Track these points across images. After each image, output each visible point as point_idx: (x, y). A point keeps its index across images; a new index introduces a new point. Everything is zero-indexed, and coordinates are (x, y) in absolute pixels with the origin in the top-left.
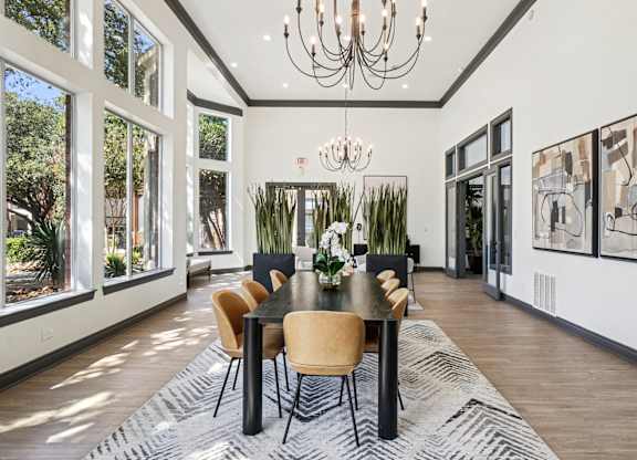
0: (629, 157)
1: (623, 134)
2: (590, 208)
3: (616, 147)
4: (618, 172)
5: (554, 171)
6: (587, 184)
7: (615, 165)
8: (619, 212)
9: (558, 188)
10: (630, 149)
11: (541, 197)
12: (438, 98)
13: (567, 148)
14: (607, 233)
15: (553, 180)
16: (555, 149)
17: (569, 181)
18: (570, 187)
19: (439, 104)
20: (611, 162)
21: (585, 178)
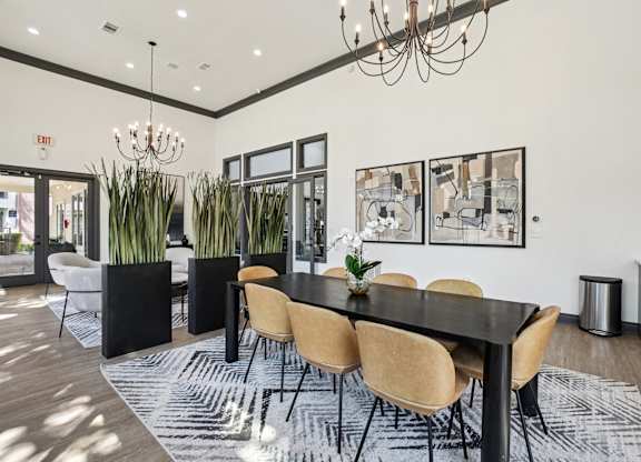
0: (455, 181)
1: (451, 167)
2: (420, 213)
3: (444, 174)
4: (445, 190)
5: (381, 185)
6: (417, 197)
7: (443, 186)
8: (446, 215)
9: (386, 197)
10: (456, 176)
11: (367, 204)
12: (216, 109)
13: (397, 170)
14: (437, 228)
15: (382, 192)
16: (384, 170)
17: (398, 193)
18: (400, 197)
19: (216, 115)
20: (439, 184)
21: (415, 192)
